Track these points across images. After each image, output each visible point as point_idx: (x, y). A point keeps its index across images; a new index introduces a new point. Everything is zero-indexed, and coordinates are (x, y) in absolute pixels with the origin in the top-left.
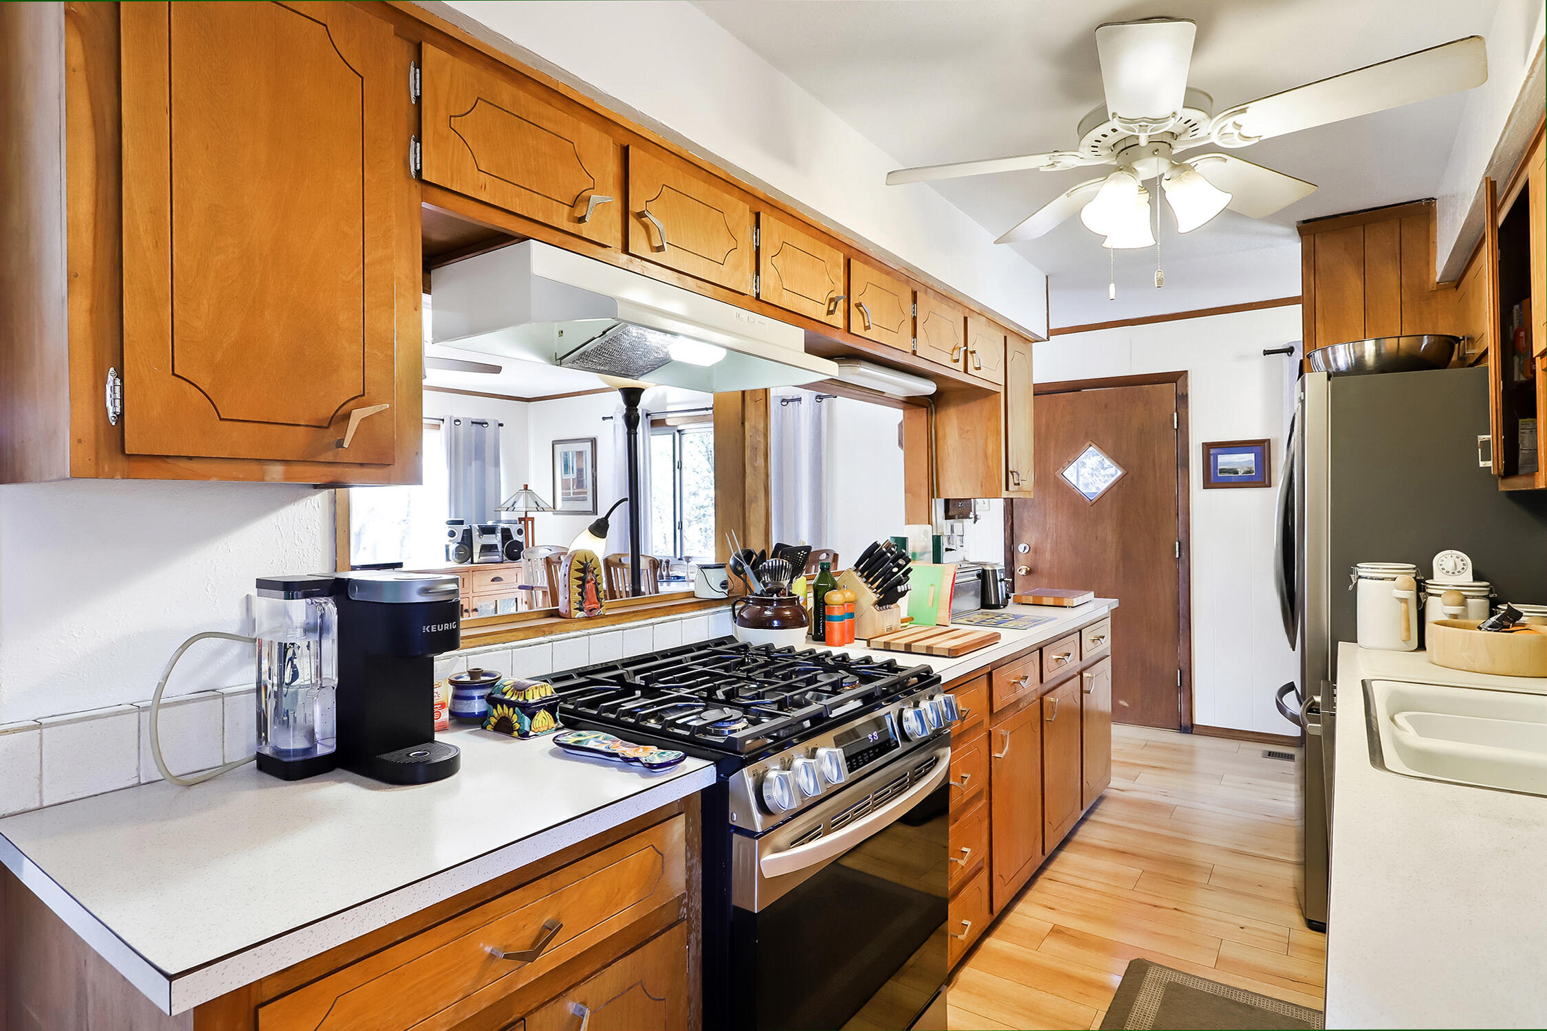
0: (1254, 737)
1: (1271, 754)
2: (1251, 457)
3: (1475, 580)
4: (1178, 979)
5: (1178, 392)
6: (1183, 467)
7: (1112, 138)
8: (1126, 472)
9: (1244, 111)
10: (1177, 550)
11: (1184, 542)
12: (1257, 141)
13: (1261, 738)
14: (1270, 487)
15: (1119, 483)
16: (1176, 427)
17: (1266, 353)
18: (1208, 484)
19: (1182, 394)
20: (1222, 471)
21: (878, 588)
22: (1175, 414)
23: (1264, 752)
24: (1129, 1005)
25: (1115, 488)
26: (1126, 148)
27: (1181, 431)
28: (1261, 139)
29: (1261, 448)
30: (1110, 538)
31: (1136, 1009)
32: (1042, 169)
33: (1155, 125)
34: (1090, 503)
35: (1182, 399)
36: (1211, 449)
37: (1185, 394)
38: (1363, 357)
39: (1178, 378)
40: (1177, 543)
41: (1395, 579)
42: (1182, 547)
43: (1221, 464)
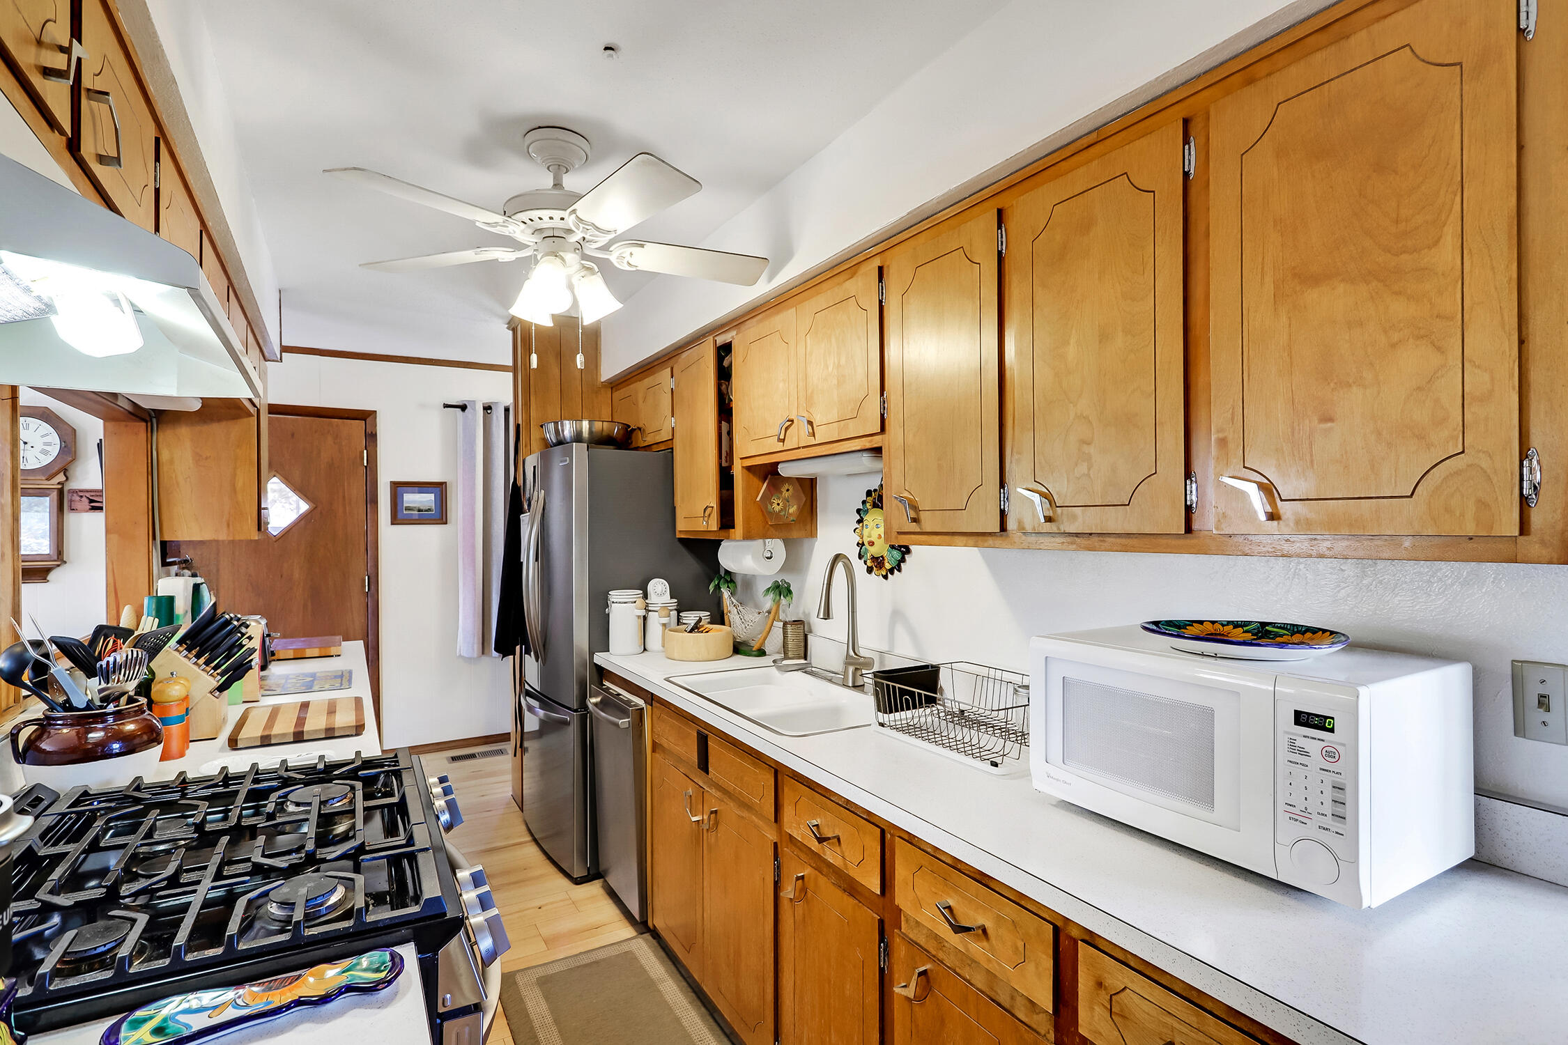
0: (437, 747)
1: (454, 759)
2: (432, 497)
3: (671, 598)
4: (541, 972)
5: (367, 430)
6: (373, 504)
7: (546, 223)
8: (315, 506)
9: (642, 246)
10: (367, 584)
11: (372, 577)
12: (634, 269)
13: (440, 747)
14: (446, 523)
15: (304, 519)
16: (365, 465)
17: (446, 406)
18: (395, 520)
19: (372, 433)
20: (408, 509)
21: (215, 668)
22: (365, 451)
23: (447, 758)
24: (526, 1017)
25: (303, 522)
26: (554, 236)
27: (370, 468)
28: (638, 268)
29: (440, 488)
30: (297, 575)
31: (533, 1017)
32: (477, 224)
33: (597, 233)
34: (274, 540)
35: (371, 438)
36: (398, 488)
37: (374, 433)
38: (581, 432)
39: (366, 416)
40: (367, 577)
41: (635, 602)
42: (371, 580)
43: (407, 502)
